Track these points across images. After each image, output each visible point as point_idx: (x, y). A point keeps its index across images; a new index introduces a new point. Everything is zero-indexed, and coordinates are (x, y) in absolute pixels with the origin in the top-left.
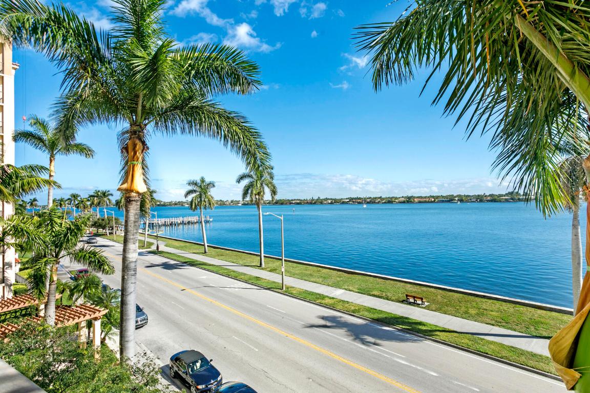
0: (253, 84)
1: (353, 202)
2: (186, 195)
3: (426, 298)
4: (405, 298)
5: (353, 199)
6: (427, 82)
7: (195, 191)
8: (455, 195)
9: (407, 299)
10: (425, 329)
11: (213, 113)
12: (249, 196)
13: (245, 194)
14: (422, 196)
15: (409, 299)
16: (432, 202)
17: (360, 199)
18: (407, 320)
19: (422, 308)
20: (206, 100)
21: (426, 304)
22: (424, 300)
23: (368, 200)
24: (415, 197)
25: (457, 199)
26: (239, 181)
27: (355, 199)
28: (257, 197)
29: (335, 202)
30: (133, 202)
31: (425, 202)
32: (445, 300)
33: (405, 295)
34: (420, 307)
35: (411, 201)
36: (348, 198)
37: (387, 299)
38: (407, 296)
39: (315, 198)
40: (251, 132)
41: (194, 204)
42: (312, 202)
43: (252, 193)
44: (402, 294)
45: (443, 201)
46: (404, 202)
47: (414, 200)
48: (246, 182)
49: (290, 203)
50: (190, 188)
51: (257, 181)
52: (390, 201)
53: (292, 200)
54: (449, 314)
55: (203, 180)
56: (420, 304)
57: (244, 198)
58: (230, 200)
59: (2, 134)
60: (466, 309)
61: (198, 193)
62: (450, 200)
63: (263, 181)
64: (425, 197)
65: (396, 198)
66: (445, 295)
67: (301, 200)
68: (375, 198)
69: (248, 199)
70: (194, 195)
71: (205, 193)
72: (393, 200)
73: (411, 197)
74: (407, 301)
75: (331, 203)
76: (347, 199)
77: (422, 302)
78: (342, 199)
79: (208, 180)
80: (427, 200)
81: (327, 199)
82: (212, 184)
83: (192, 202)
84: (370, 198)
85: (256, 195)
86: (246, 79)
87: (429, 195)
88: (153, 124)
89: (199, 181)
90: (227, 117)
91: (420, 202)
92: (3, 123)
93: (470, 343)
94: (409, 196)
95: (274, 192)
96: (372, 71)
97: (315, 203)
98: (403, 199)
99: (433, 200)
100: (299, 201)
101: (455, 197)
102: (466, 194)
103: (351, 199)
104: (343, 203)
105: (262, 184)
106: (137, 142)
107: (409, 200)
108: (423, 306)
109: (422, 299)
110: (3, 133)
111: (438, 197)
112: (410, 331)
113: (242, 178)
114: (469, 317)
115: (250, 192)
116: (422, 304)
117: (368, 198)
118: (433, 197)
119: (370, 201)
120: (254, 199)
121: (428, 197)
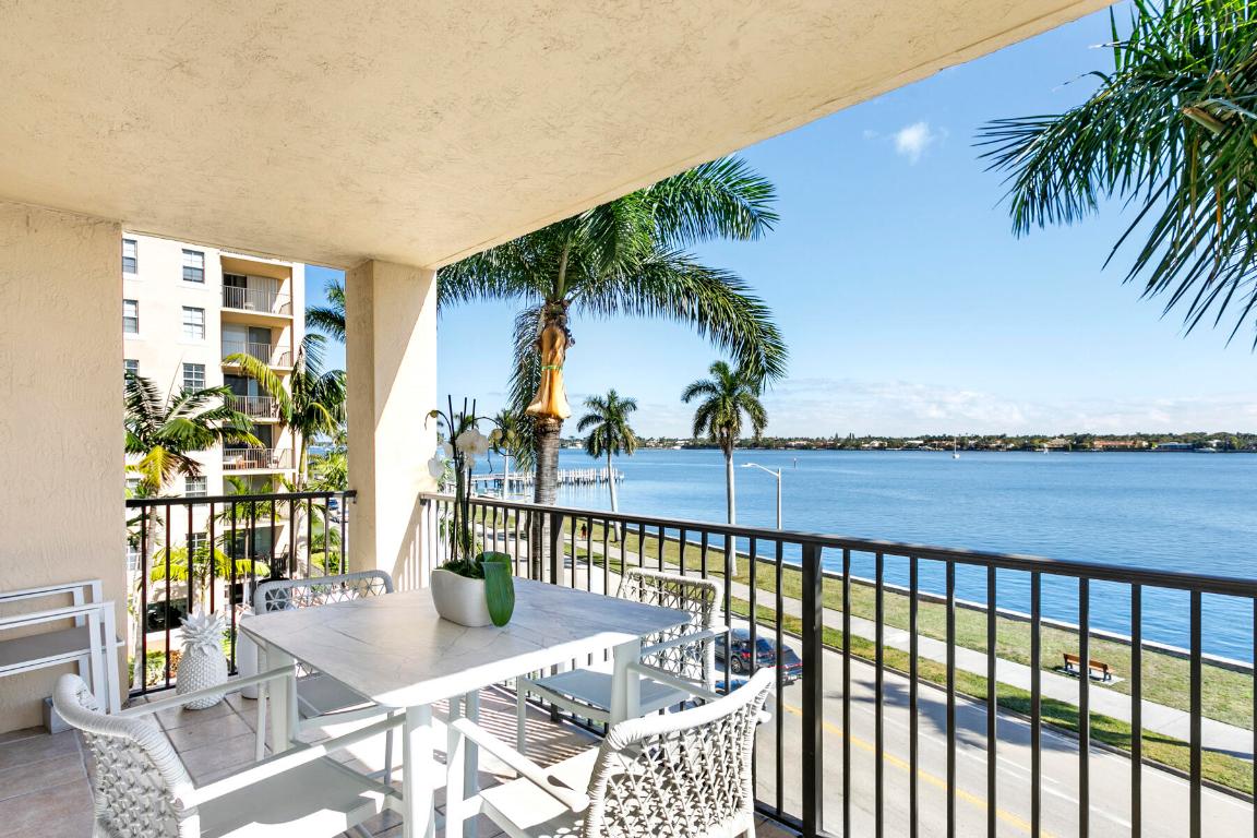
0: (761, 220)
1: (934, 446)
2: (581, 426)
3: (1114, 666)
4: (1062, 662)
5: (934, 438)
6: (1116, 247)
7: (598, 418)
8: (1209, 434)
9: (1067, 664)
10: (1110, 730)
11: (683, 275)
12: (707, 429)
13: (699, 425)
14: (1116, 434)
15: (1071, 664)
16: (1141, 449)
17: (950, 439)
18: (1065, 708)
19: (1106, 686)
20: (670, 252)
21: (1115, 679)
22: (1109, 671)
23: (972, 442)
24: (1094, 438)
25: (1214, 442)
26: (687, 399)
27: (939, 439)
28: (724, 431)
29: (889, 445)
30: (551, 435)
31: (1124, 449)
32: (1167, 676)
33: (1061, 656)
34: (1099, 685)
35: (1084, 447)
36: (922, 438)
37: (1017, 661)
38: (1066, 657)
39: (843, 435)
40: (751, 307)
41: (596, 443)
42: (837, 445)
43: (713, 423)
44: (1053, 653)
45: (1173, 449)
46: (1065, 449)
47: (1092, 444)
48: (701, 399)
49: (787, 447)
50: (590, 411)
51: (724, 398)
52: (1028, 445)
53: (790, 440)
54: (1174, 707)
55: (612, 397)
56: (1098, 679)
57: (696, 433)
58: (657, 438)
59: (290, 317)
60: (1223, 701)
61: (604, 422)
62: (1195, 444)
63: (737, 398)
64: (1124, 438)
65: (1044, 439)
66: (1167, 664)
67: (811, 440)
68: (990, 438)
69: (705, 435)
70: (595, 426)
71: (618, 423)
72: (1036, 442)
73: (1085, 436)
74: (1066, 669)
75: (881, 448)
76: (917, 439)
77: (1106, 674)
78: (906, 439)
79: (622, 396)
80: (1130, 444)
81: (869, 439)
82: (630, 405)
83: (592, 439)
84: (977, 437)
85: (721, 426)
86: (748, 211)
87: (1133, 433)
88: (579, 300)
89: (605, 398)
90: (708, 281)
91: (1108, 449)
92: (292, 296)
93: (1228, 774)
94: (1079, 434)
95: (760, 422)
96: (1012, 197)
97: (841, 448)
98: (1062, 442)
99: (1145, 444)
100: (805, 443)
101: (1211, 438)
102: (1243, 432)
103: (928, 440)
104: (910, 448)
105: (735, 407)
106: (559, 331)
107: (1078, 444)
108: (1106, 682)
109: (1105, 667)
110: (292, 313)
111: (1158, 438)
112: (1071, 733)
113: (693, 391)
114: (1230, 718)
115: (709, 421)
116: (1104, 679)
117: (970, 438)
118: (1146, 437)
119: (977, 445)
120: (718, 435)
121: (1133, 438)
